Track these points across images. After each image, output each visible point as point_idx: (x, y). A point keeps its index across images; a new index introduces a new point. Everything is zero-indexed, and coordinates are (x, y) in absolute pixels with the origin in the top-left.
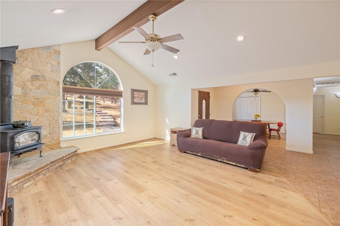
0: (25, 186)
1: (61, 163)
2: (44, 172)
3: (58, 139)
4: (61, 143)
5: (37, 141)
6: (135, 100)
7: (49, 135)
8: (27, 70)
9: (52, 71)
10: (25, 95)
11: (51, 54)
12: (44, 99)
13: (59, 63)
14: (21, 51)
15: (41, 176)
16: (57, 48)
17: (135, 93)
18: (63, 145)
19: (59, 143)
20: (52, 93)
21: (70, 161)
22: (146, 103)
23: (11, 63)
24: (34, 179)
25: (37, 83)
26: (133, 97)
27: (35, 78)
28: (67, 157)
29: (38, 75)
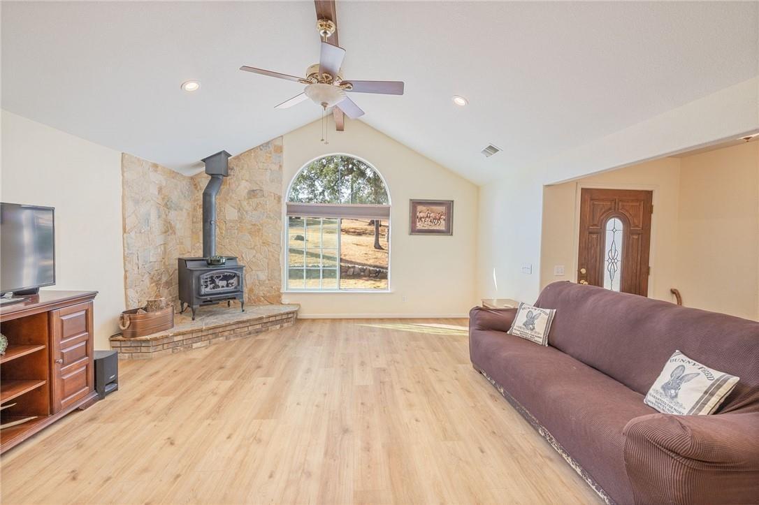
0: (195, 346)
1: (258, 327)
2: (226, 334)
3: (279, 289)
4: (283, 297)
5: (236, 288)
6: (418, 224)
7: (267, 282)
8: (244, 183)
9: (272, 181)
10: (241, 219)
11: (271, 153)
12: (262, 225)
13: (281, 166)
14: (238, 158)
15: (221, 338)
16: (278, 143)
17: (420, 208)
18: (285, 300)
19: (280, 297)
20: (272, 216)
21: (278, 327)
22: (448, 231)
23: (221, 177)
24: (209, 339)
25: (254, 201)
26: (414, 218)
27: (252, 193)
28: (273, 319)
29: (255, 189)
